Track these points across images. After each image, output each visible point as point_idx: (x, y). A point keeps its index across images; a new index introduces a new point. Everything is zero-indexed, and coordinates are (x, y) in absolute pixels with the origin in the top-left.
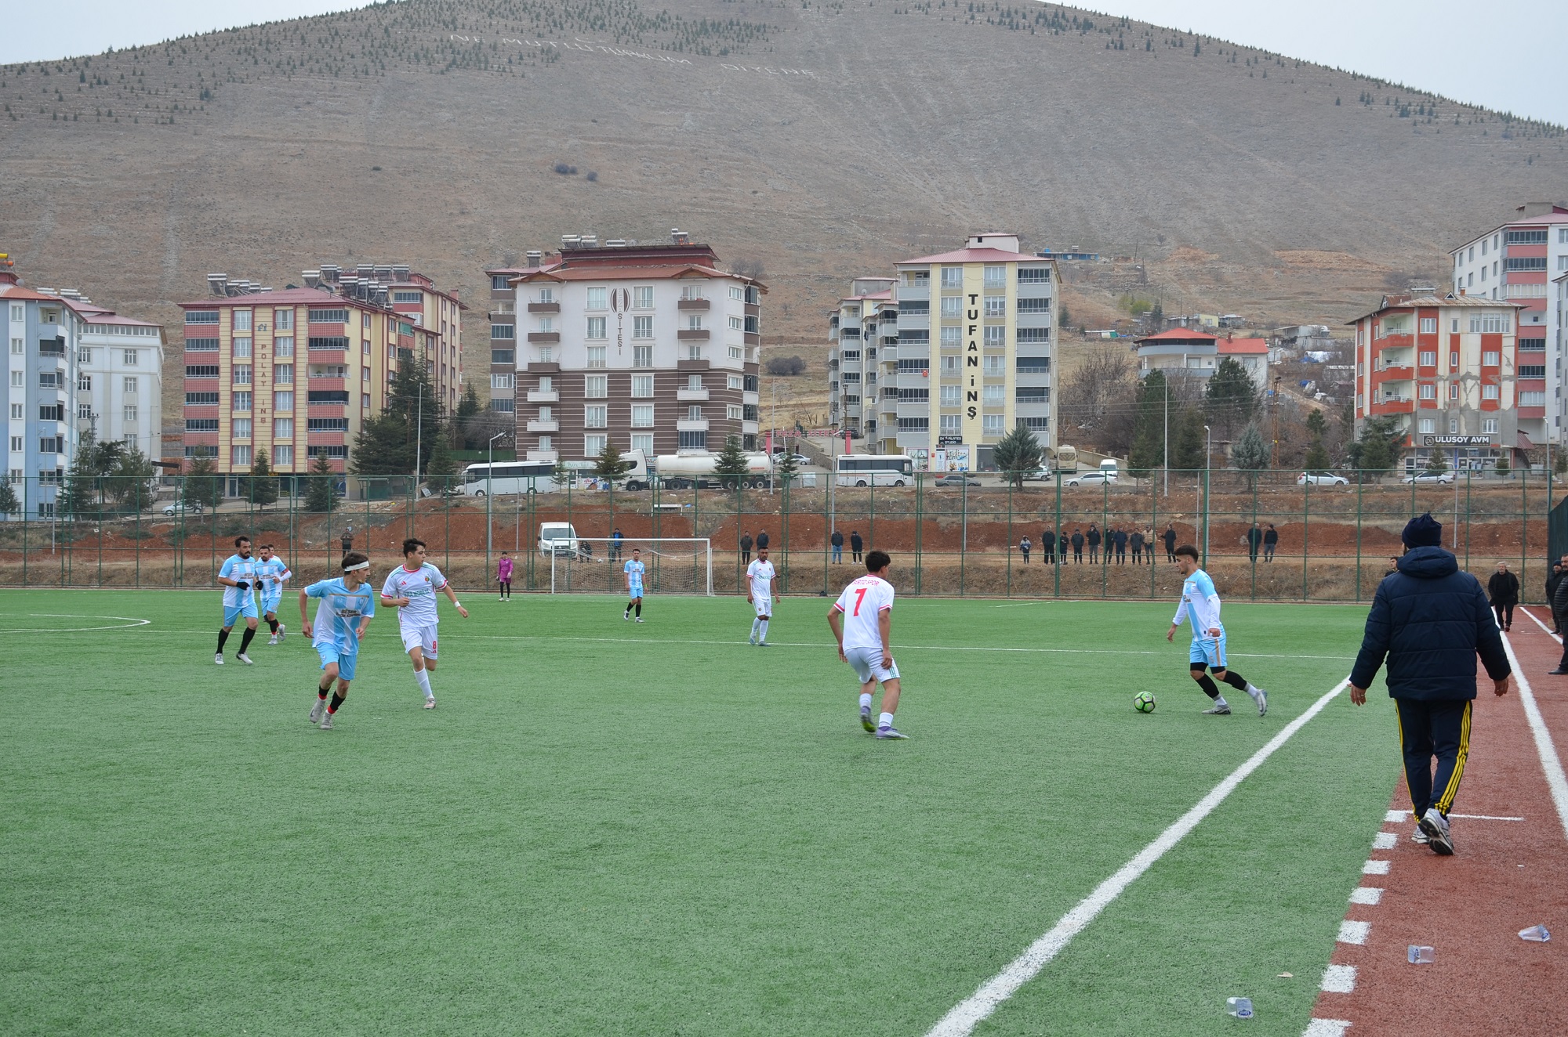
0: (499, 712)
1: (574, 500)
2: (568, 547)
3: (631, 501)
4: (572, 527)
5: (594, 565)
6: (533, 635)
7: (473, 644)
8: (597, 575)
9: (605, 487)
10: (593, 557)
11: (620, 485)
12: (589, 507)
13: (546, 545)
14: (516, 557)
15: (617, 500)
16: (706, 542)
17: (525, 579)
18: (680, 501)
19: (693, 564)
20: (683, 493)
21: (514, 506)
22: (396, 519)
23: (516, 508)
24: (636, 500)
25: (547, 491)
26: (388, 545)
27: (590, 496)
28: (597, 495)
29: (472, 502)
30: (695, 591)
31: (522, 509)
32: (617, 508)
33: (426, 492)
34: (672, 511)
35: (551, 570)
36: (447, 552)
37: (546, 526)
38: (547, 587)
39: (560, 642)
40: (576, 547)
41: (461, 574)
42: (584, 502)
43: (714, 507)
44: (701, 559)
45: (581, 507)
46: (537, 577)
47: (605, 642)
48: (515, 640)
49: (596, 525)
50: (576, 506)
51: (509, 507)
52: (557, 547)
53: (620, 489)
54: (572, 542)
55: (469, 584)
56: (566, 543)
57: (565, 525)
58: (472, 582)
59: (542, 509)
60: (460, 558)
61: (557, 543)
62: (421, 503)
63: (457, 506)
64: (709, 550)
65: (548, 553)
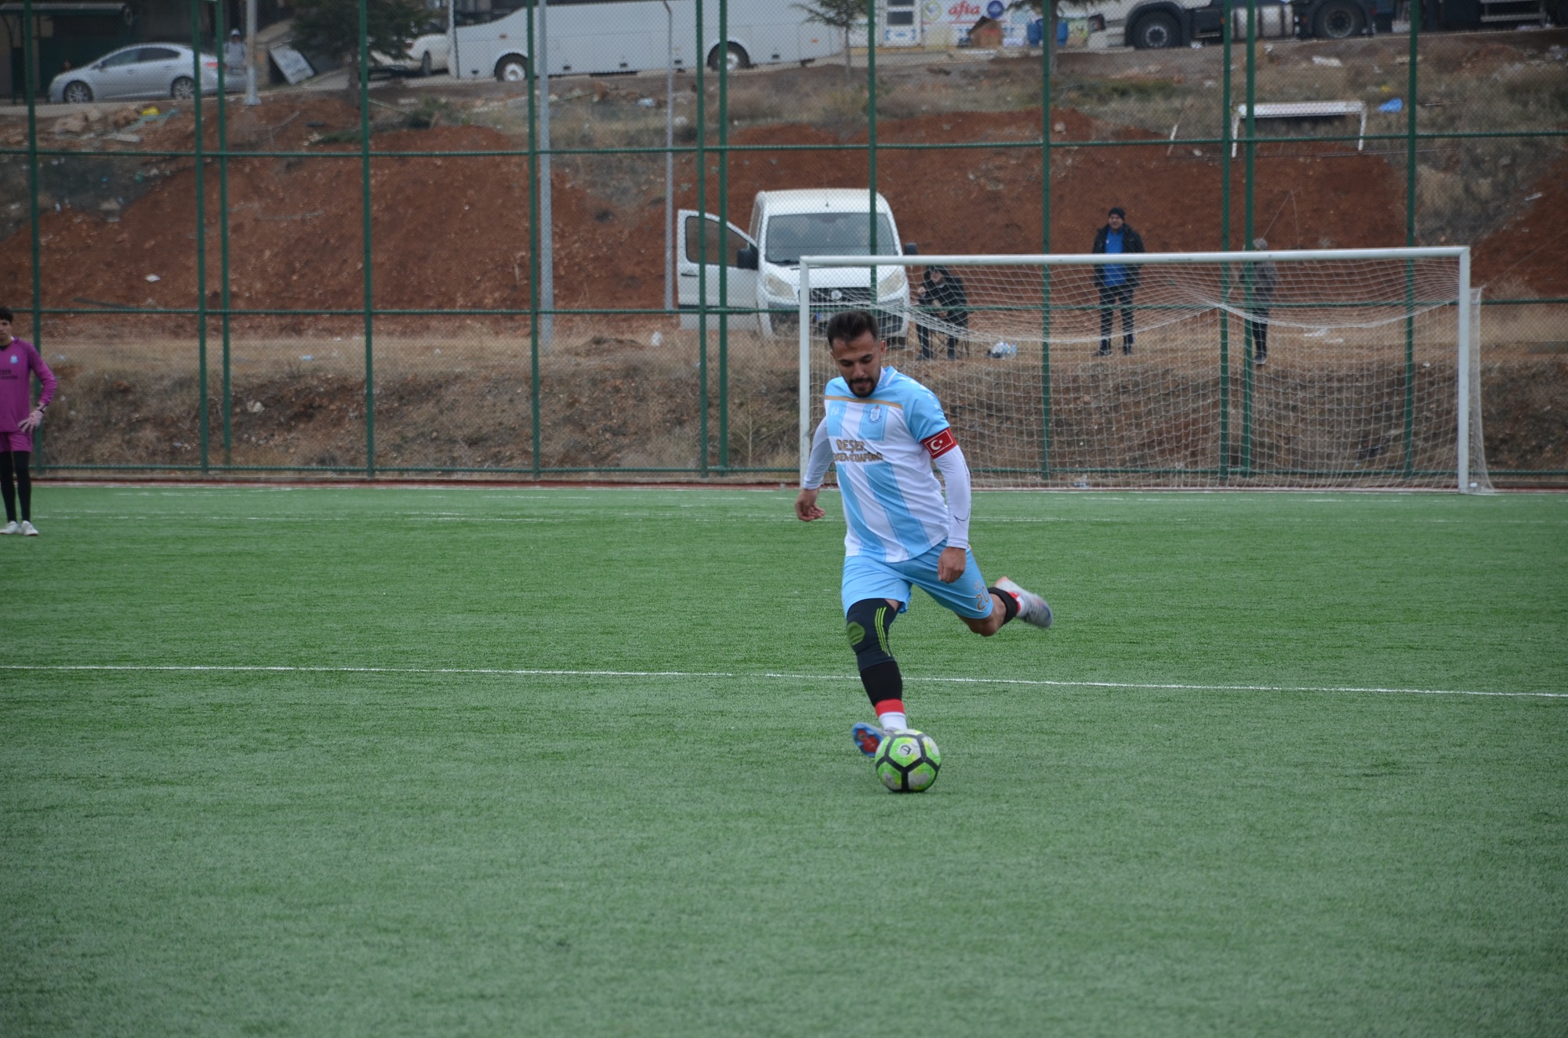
0: (472, 988)
1: (904, 93)
2: (867, 293)
3: (1142, 90)
4: (883, 206)
5: (976, 367)
6: (682, 661)
7: (426, 702)
8: (991, 409)
9: (1036, 33)
10: (974, 336)
11: (1099, 22)
12: (964, 121)
13: (779, 286)
14: (656, 339)
15: (1086, 91)
16: (1454, 261)
17: (690, 430)
18: (1354, 84)
19: (1396, 357)
20: (1369, 51)
21: (654, 122)
22: (165, 179)
23: (661, 132)
24: (1165, 89)
25: (790, 56)
26: (134, 289)
27: (972, 75)
28: (1002, 69)
29: (480, 107)
30: (1405, 471)
31: (687, 135)
32: (1079, 124)
33: (290, 62)
34: (1322, 132)
35: (795, 390)
36: (369, 317)
37: (777, 204)
38: (781, 460)
39: (790, 690)
40: (903, 291)
41: (429, 408)
42: (945, 98)
43: (1505, 108)
44: (1431, 335)
45: (936, 119)
46: (739, 419)
47: (976, 692)
48: (604, 684)
49: (995, 197)
50: (906, 120)
51: (633, 126)
52: (820, 295)
53: (1099, 42)
54: (883, 272)
55: (461, 451)
56: (859, 277)
57: (853, 201)
58: (472, 442)
59: (770, 134)
60: (420, 342)
61: (823, 278)
62: (270, 112)
63: (418, 123)
64: (1467, 295)
65: (785, 316)
